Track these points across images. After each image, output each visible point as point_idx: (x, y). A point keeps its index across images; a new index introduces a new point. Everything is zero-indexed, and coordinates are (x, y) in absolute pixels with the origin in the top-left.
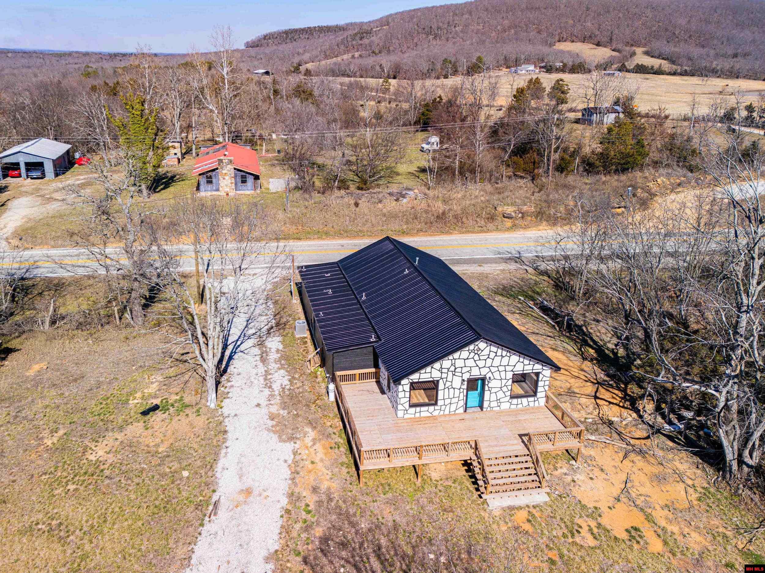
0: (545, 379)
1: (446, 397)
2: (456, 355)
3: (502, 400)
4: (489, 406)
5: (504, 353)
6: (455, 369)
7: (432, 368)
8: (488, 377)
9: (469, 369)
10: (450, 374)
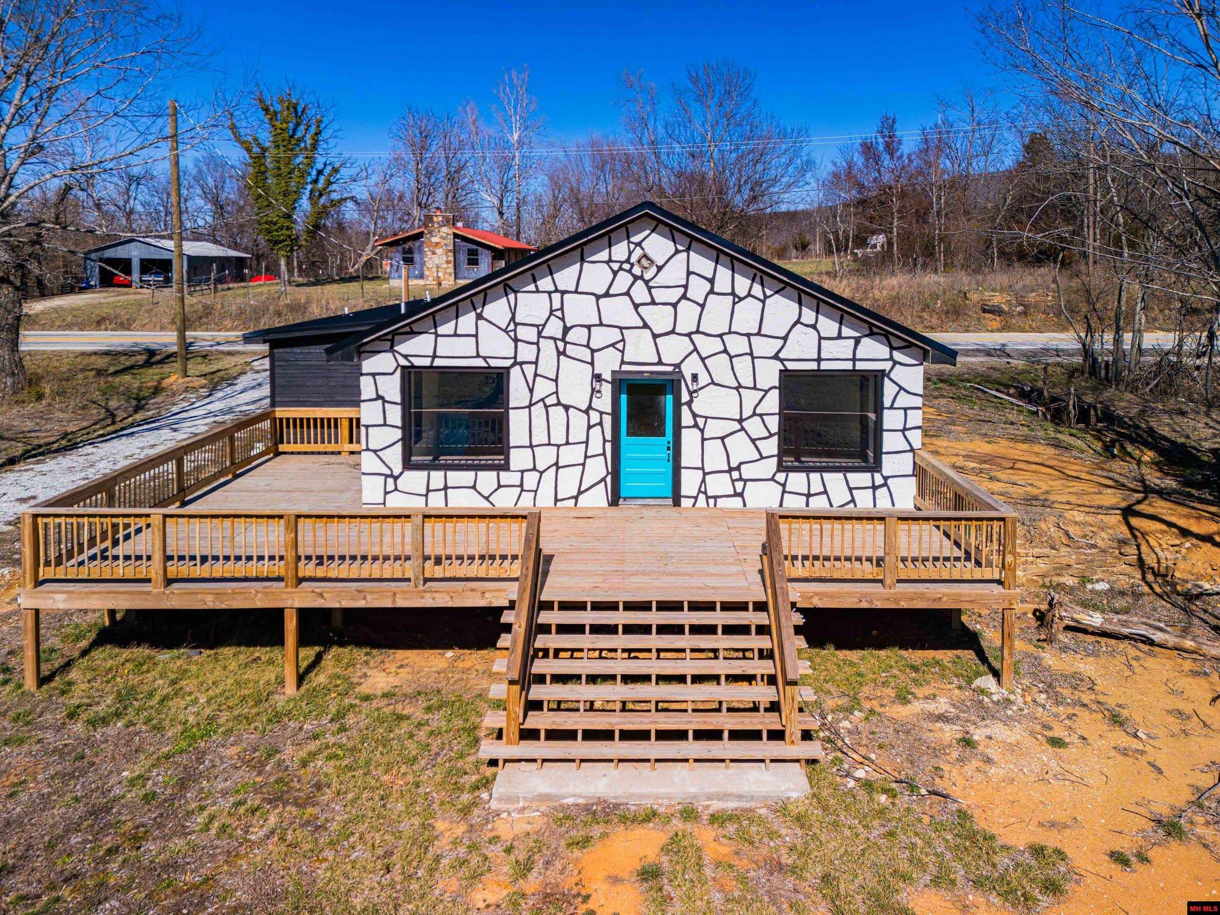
0: (904, 400)
1: (540, 437)
2: (566, 277)
3: (747, 472)
4: (702, 490)
5: (742, 284)
6: (566, 330)
7: (479, 317)
8: (687, 370)
9: (616, 335)
10: (548, 348)
